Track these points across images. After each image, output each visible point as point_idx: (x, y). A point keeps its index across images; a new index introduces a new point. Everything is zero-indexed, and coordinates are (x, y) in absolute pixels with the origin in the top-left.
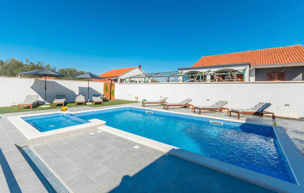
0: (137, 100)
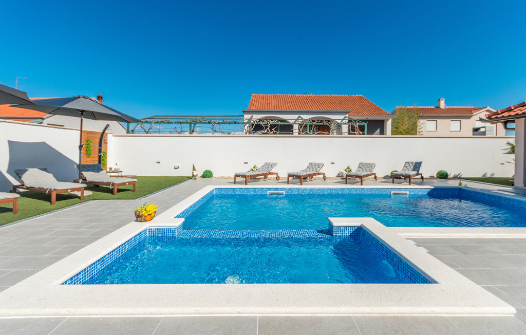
0: (195, 173)
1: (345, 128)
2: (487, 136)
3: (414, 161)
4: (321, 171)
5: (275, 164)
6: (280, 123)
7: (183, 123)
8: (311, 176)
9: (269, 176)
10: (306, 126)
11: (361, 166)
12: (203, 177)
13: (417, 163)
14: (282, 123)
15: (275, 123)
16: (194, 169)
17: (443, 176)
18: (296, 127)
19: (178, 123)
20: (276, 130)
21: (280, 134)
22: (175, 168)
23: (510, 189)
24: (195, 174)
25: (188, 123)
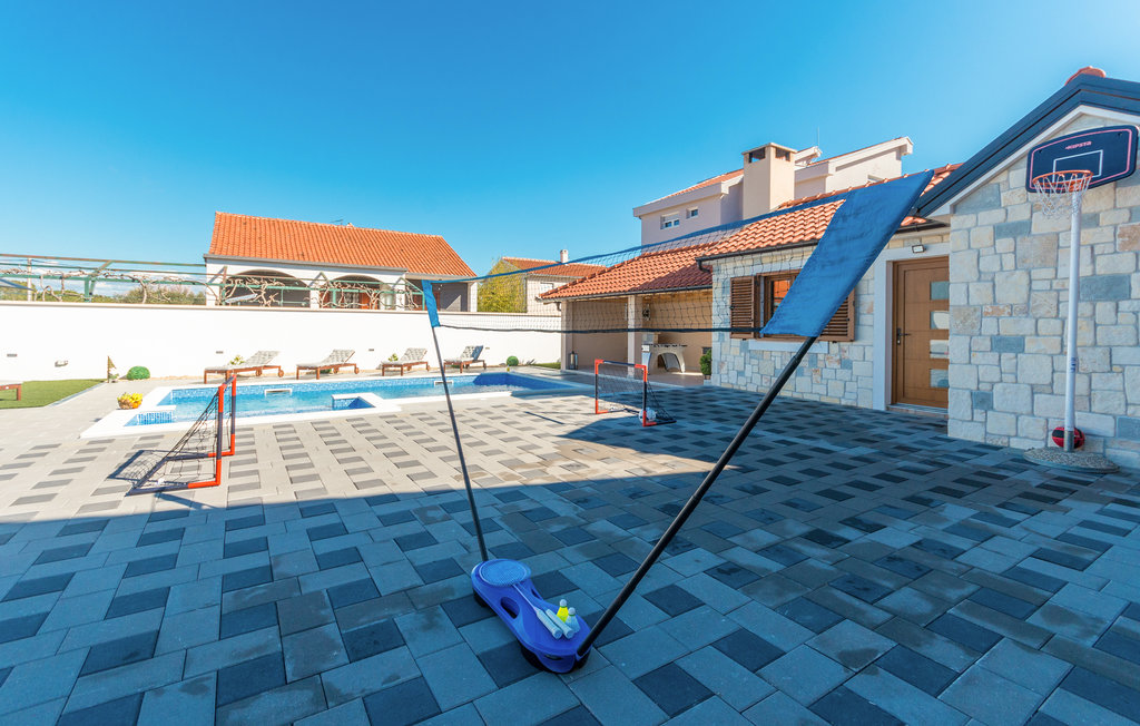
1: (401, 299)
2: (529, 313)
3: (475, 345)
4: (351, 361)
5: (276, 353)
6: (284, 287)
7: (67, 278)
8: (337, 368)
9: (264, 371)
10: (329, 294)
11: (409, 352)
12: (129, 377)
13: (477, 347)
14: (287, 288)
15: (274, 285)
16: (110, 364)
17: (513, 362)
18: (315, 295)
19: (54, 277)
20: (278, 298)
21: (285, 305)
22: (57, 365)
23: (558, 372)
24: (113, 372)
25: (81, 279)
